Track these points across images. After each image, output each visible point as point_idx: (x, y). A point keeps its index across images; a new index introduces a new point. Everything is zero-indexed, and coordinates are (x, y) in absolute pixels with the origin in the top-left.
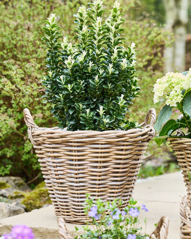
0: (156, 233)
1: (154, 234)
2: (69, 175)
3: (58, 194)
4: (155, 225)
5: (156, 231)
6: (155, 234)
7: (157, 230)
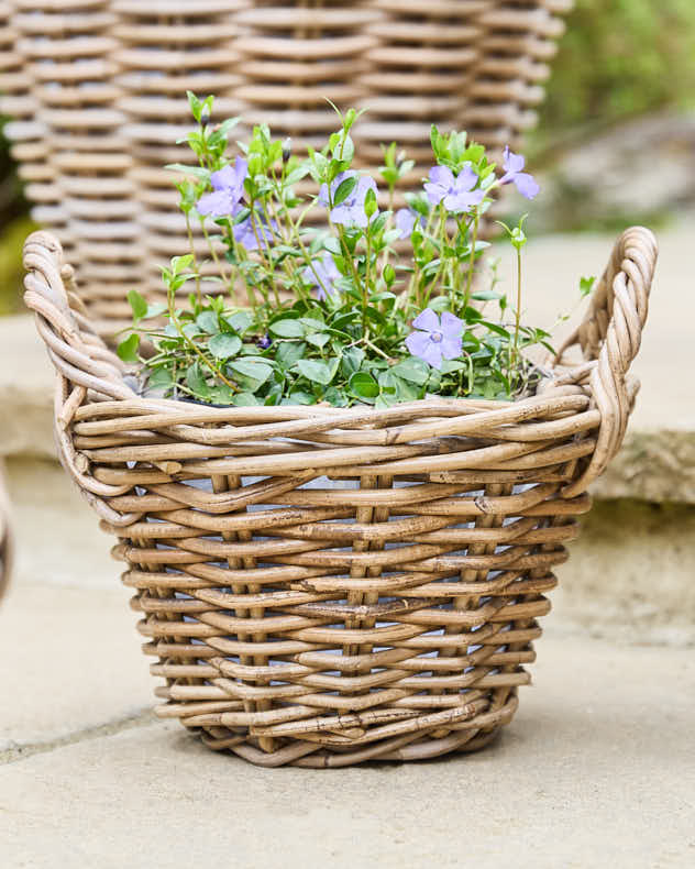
0: (591, 337)
1: (577, 347)
2: (137, 81)
3: (80, 197)
4: (585, 284)
5: (592, 326)
6: (583, 349)
7: (595, 319)
